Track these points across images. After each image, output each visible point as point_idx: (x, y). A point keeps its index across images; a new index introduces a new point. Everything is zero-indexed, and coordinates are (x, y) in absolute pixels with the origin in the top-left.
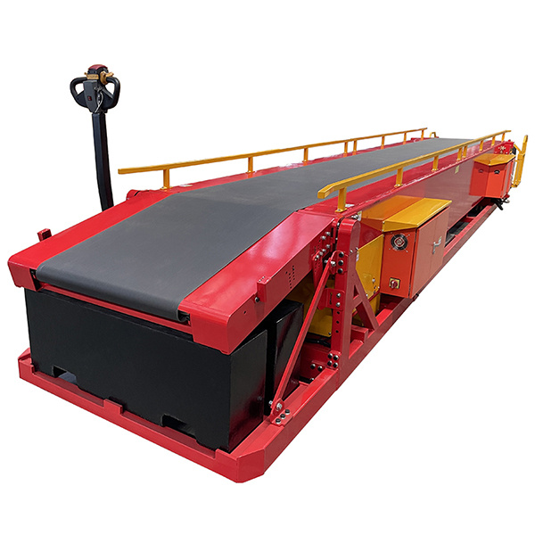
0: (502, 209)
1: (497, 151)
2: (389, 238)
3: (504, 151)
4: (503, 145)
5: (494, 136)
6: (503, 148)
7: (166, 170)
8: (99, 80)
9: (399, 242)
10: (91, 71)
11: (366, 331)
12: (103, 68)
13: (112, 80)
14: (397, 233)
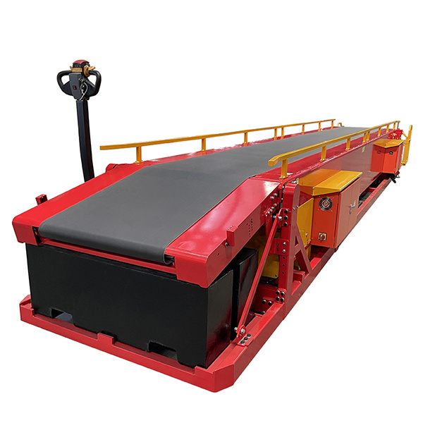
0: (395, 182)
1: (390, 137)
2: (318, 200)
3: (395, 137)
4: (395, 132)
5: (388, 125)
6: (395, 134)
7: (138, 147)
8: (82, 73)
9: (326, 204)
10: (75, 65)
11: (303, 273)
12: (86, 63)
13: (94, 73)
14: (324, 197)
